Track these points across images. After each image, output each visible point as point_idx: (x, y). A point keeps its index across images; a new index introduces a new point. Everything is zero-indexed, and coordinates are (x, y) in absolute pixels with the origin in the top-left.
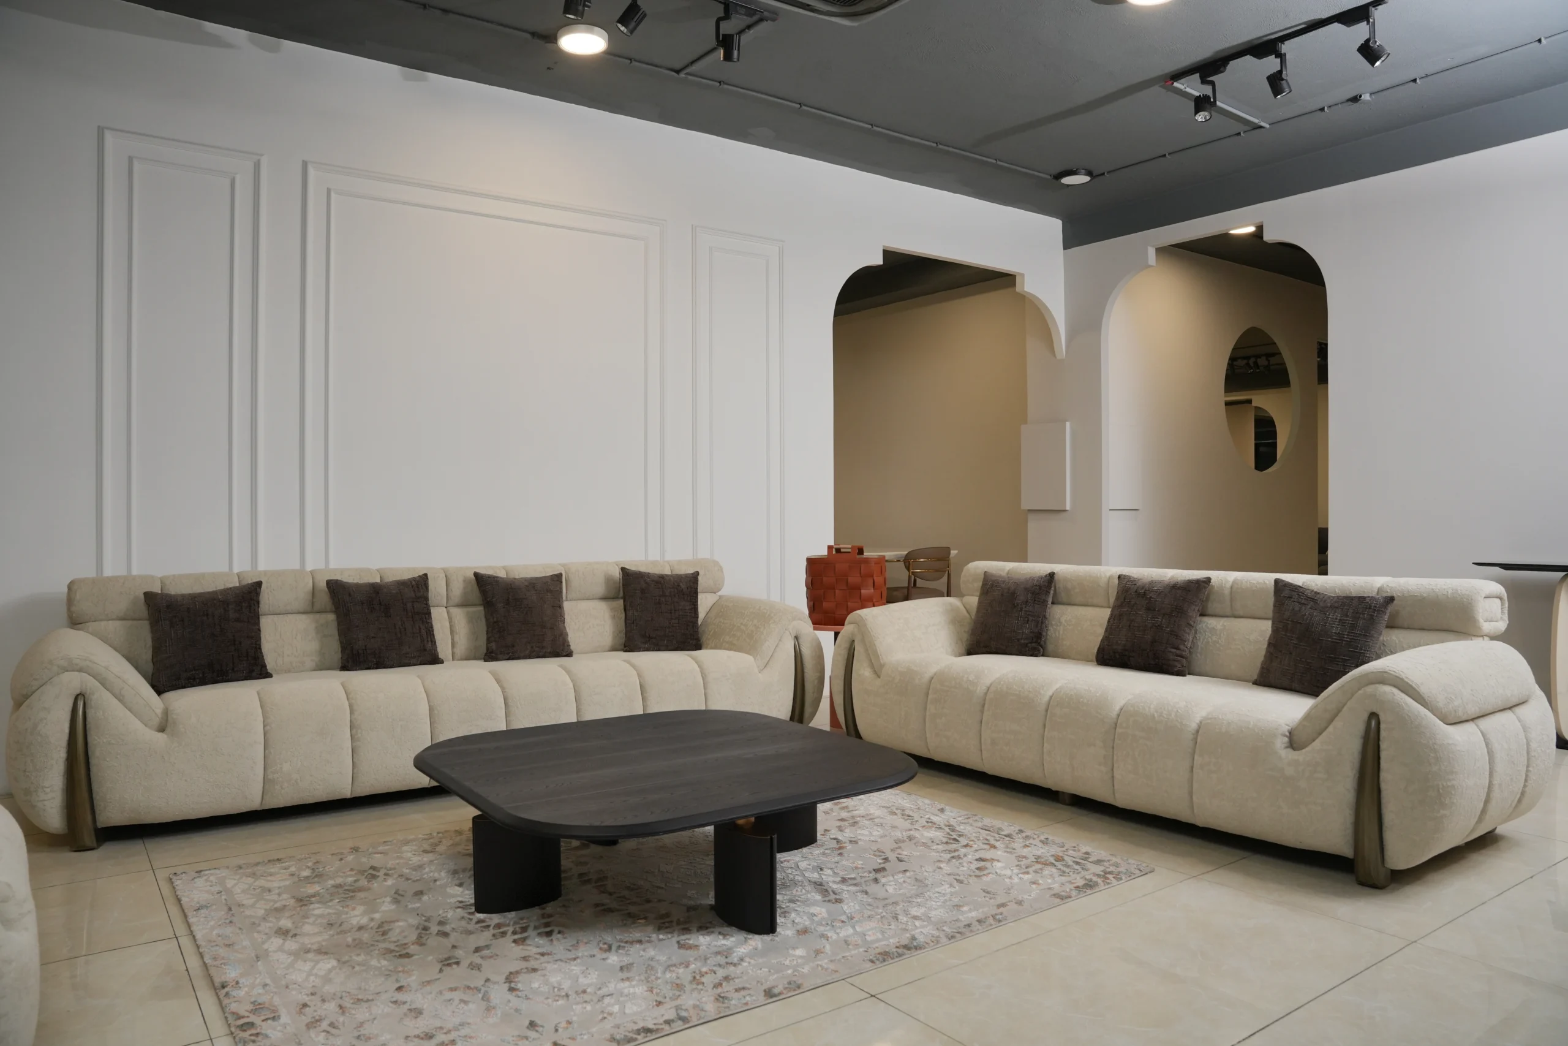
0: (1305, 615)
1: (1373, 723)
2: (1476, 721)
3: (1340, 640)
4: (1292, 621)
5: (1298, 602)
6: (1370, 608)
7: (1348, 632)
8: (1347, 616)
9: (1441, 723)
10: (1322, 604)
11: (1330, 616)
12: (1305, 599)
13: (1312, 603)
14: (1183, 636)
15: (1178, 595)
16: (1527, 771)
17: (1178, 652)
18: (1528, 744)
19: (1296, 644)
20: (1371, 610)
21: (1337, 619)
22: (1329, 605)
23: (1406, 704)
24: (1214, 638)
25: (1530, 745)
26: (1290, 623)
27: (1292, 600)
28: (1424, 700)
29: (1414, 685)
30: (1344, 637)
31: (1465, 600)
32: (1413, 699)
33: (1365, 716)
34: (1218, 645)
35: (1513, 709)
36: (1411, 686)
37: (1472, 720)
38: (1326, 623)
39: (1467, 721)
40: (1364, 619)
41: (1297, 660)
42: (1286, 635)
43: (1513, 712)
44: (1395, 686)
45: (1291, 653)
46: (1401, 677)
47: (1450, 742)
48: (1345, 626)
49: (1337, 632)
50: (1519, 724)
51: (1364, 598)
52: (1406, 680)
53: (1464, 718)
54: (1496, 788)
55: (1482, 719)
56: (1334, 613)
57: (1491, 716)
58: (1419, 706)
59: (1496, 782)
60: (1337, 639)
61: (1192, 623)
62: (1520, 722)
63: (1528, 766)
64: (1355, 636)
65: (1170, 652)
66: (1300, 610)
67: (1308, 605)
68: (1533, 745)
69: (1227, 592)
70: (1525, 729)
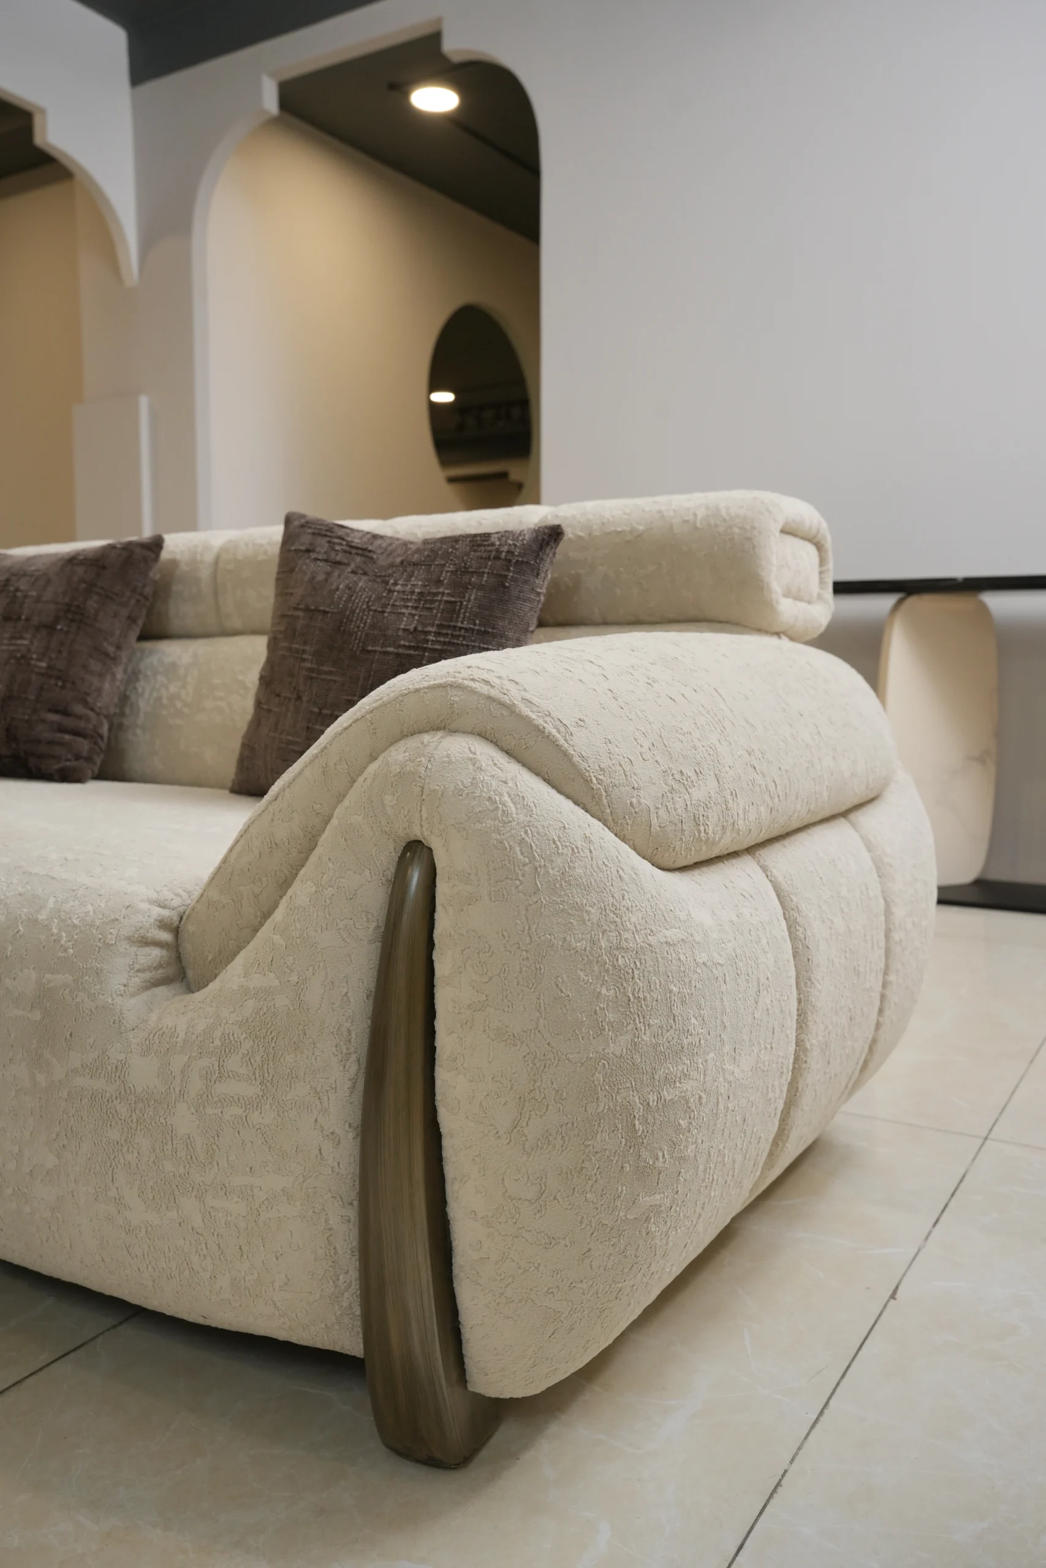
0: (337, 589)
1: (415, 877)
2: (763, 853)
3: (415, 648)
4: (307, 610)
5: (326, 561)
6: (497, 558)
7: (440, 626)
8: (439, 582)
9: (647, 865)
10: (383, 561)
11: (398, 588)
12: (345, 551)
13: (358, 559)
14: (83, 680)
15: (75, 579)
16: (885, 985)
17: (68, 722)
18: (888, 913)
19: (311, 670)
20: (498, 563)
21: (412, 592)
22: (398, 560)
23: (518, 799)
24: (173, 689)
25: (892, 914)
26: (301, 614)
27: (313, 555)
28: (587, 781)
29: (550, 729)
30: (427, 641)
31: (736, 530)
32: (548, 781)
33: (386, 857)
34: (179, 704)
35: (852, 816)
36: (540, 731)
37: (751, 850)
38: (385, 606)
39: (734, 854)
40: (481, 587)
41: (312, 712)
42: (291, 649)
43: (853, 825)
44: (483, 735)
45: (299, 698)
46: (506, 699)
47: (673, 934)
48: (430, 609)
49: (412, 627)
50: (866, 856)
51: (487, 536)
52: (526, 711)
53: (726, 844)
54: (815, 1061)
55: (777, 846)
56: (408, 580)
57: (801, 837)
58: (568, 804)
59: (813, 1042)
60: (410, 647)
61: (111, 650)
62: (869, 850)
63: (886, 971)
64: (458, 637)
65: (43, 721)
66: (326, 580)
67: (348, 565)
68: (899, 912)
69: (205, 574)
70: (881, 868)
